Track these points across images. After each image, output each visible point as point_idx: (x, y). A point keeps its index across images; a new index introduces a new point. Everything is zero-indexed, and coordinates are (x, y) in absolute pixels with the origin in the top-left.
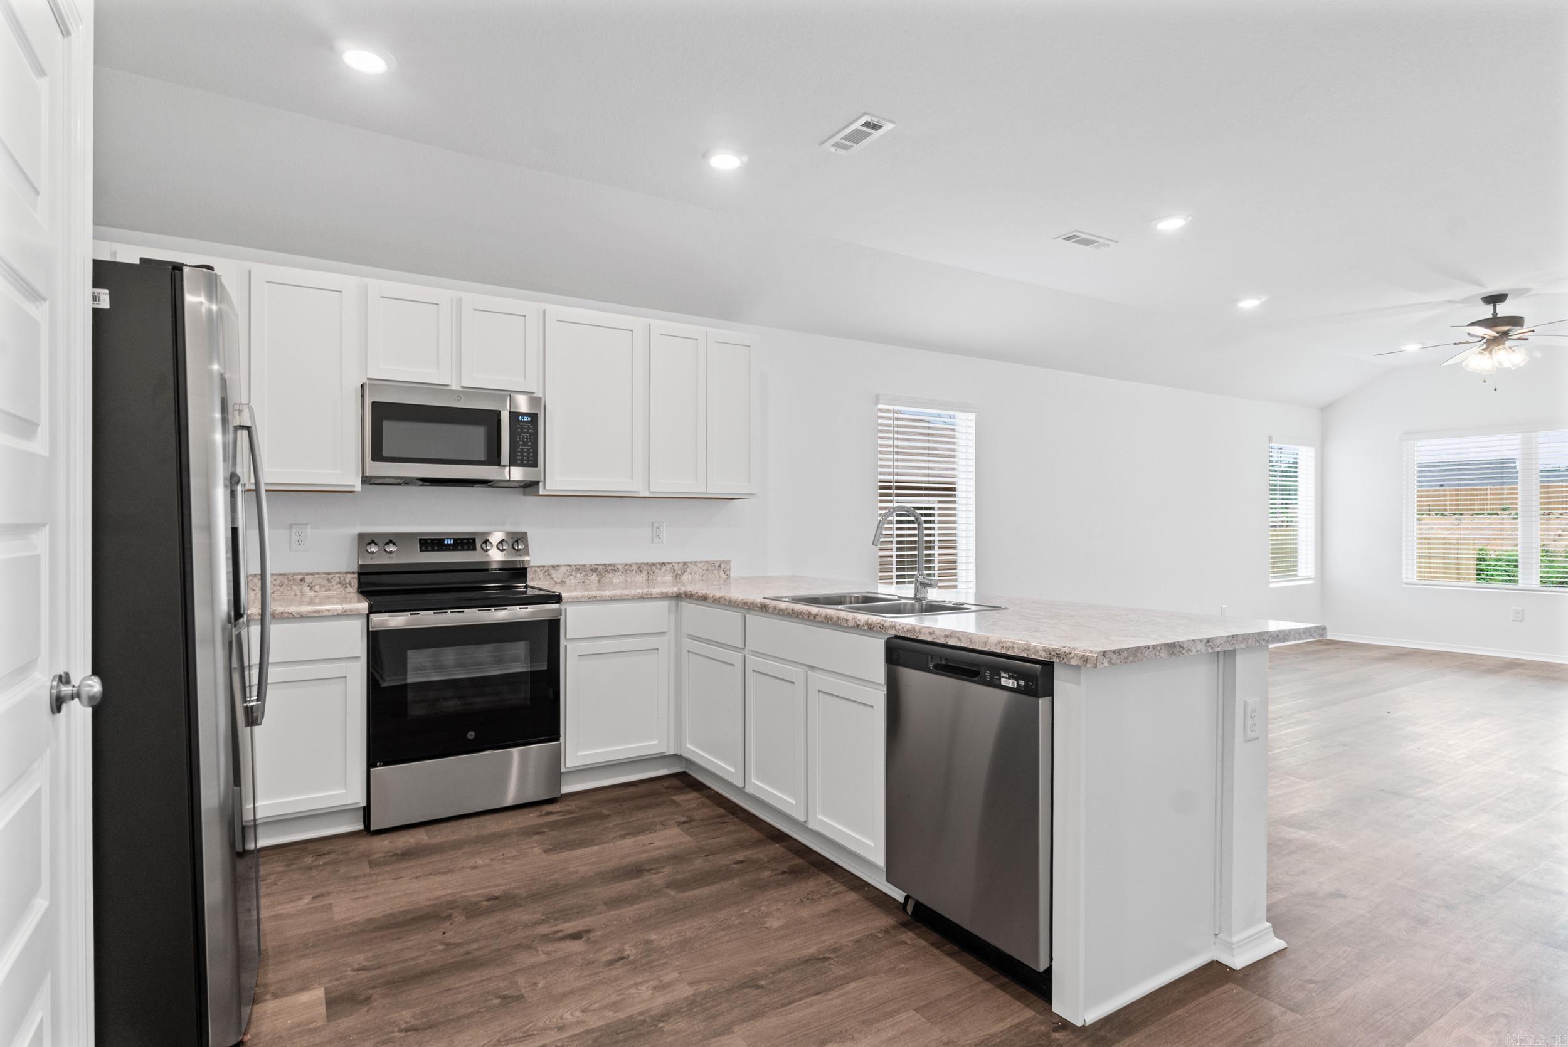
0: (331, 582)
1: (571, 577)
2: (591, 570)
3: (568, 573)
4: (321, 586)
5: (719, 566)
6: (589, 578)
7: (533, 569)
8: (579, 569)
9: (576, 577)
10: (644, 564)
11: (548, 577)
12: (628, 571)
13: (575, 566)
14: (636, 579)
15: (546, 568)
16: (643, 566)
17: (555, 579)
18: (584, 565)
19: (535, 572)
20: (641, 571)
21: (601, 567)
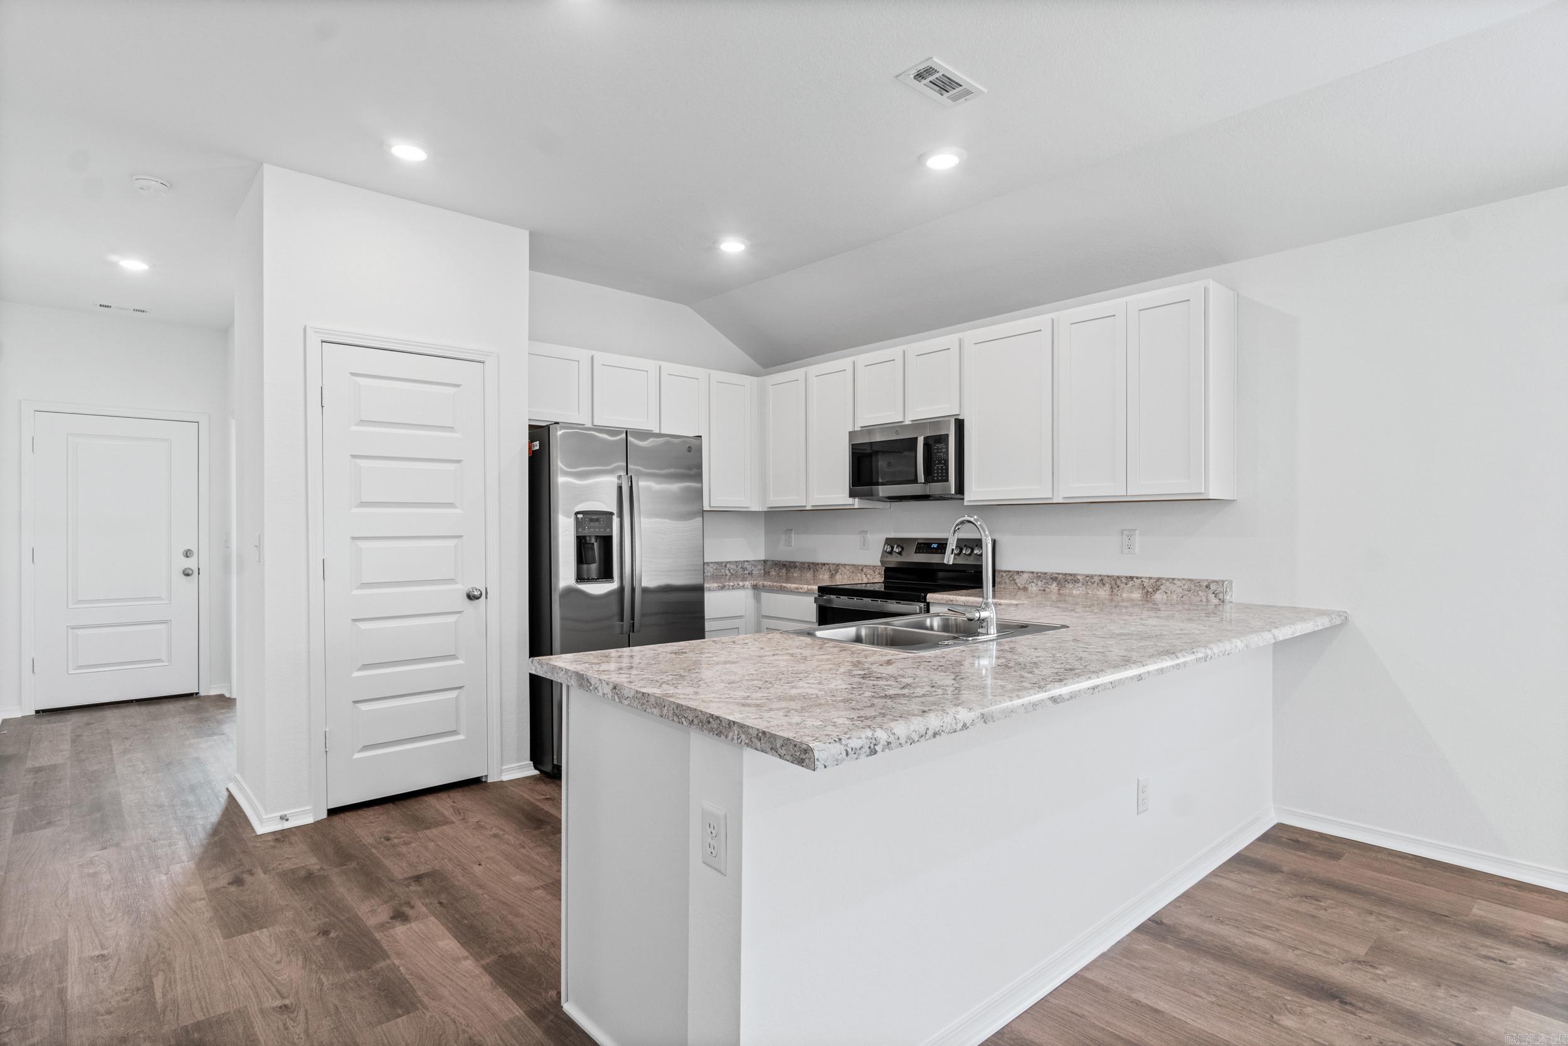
0: (875, 574)
1: (1033, 584)
2: (1051, 578)
3: (1030, 580)
5: (1208, 587)
6: (1049, 587)
7: (1001, 573)
8: (1039, 576)
9: (1037, 585)
10: (1108, 576)
11: (1012, 582)
12: (1089, 583)
13: (1037, 573)
14: (1099, 593)
15: (1011, 574)
16: (1106, 579)
17: (1019, 585)
18: (1046, 573)
19: (1002, 576)
20: (1104, 584)
21: (1061, 576)
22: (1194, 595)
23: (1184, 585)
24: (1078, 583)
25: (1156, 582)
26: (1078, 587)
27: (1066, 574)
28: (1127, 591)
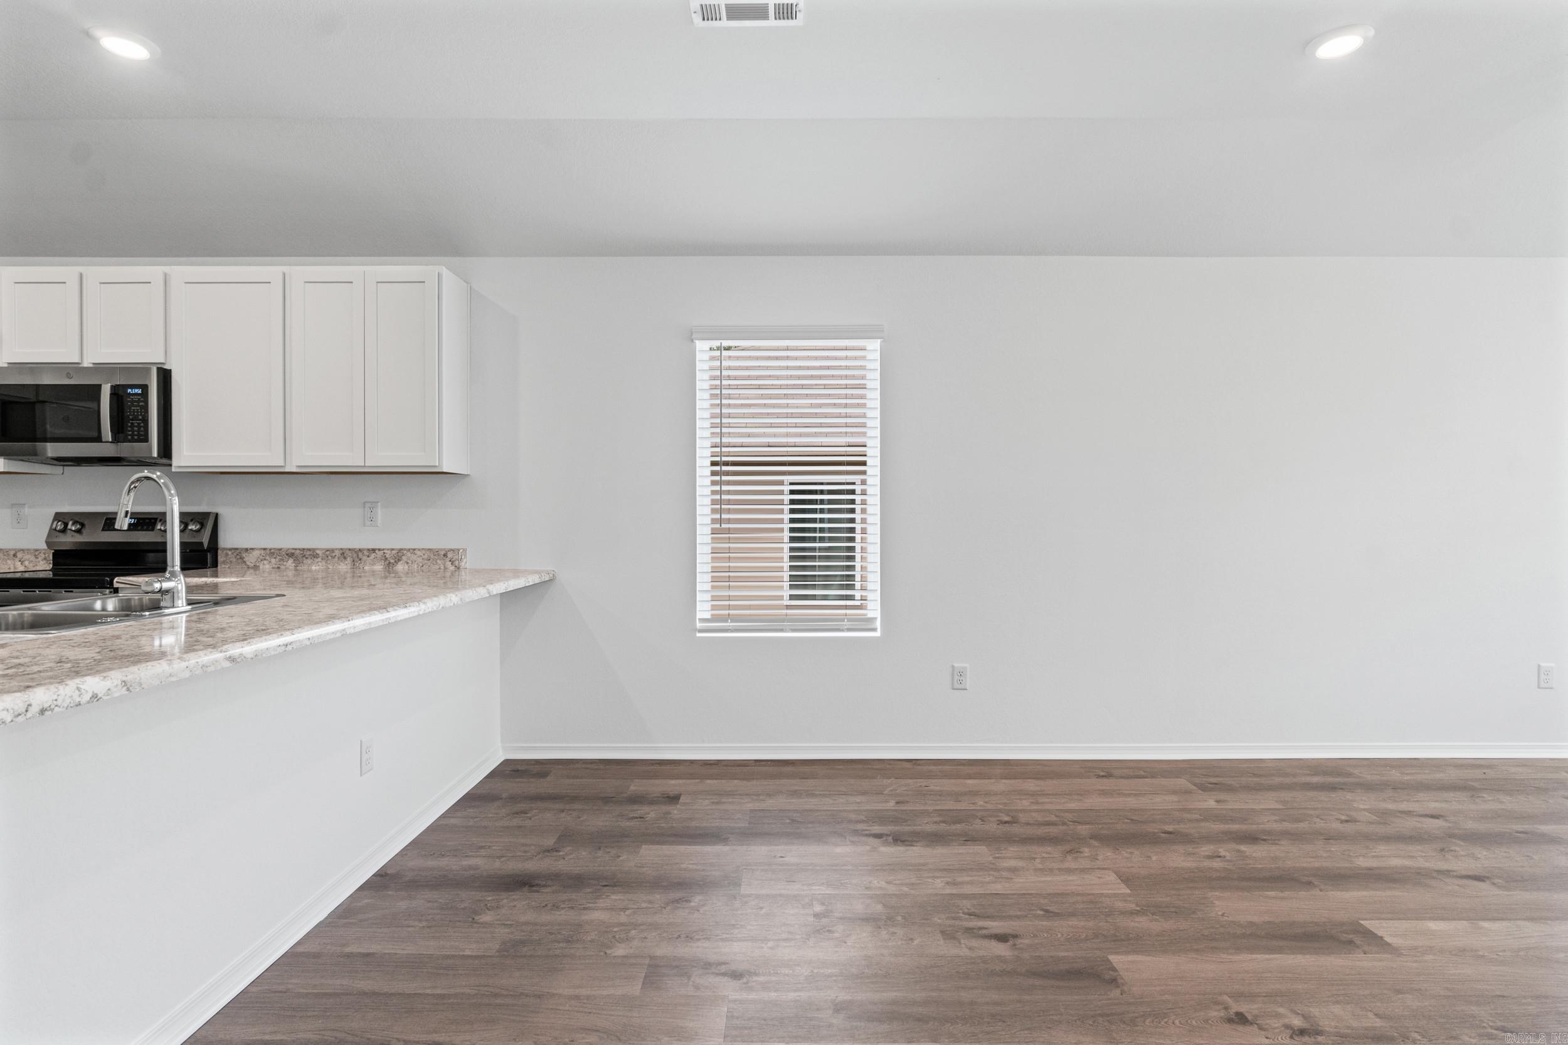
0: (38, 558)
1: (265, 562)
2: (287, 555)
3: (261, 557)
4: (31, 562)
5: (445, 555)
6: (285, 563)
7: (225, 552)
8: (272, 553)
9: (270, 562)
10: (350, 550)
11: (240, 561)
12: (330, 558)
13: (270, 550)
14: (340, 567)
15: (238, 551)
16: (348, 552)
17: (248, 563)
18: (280, 549)
19: (227, 555)
20: (345, 558)
21: (298, 551)
22: (433, 564)
23: (424, 555)
24: (317, 558)
25: (398, 553)
26: (318, 562)
27: (304, 549)
28: (370, 564)
